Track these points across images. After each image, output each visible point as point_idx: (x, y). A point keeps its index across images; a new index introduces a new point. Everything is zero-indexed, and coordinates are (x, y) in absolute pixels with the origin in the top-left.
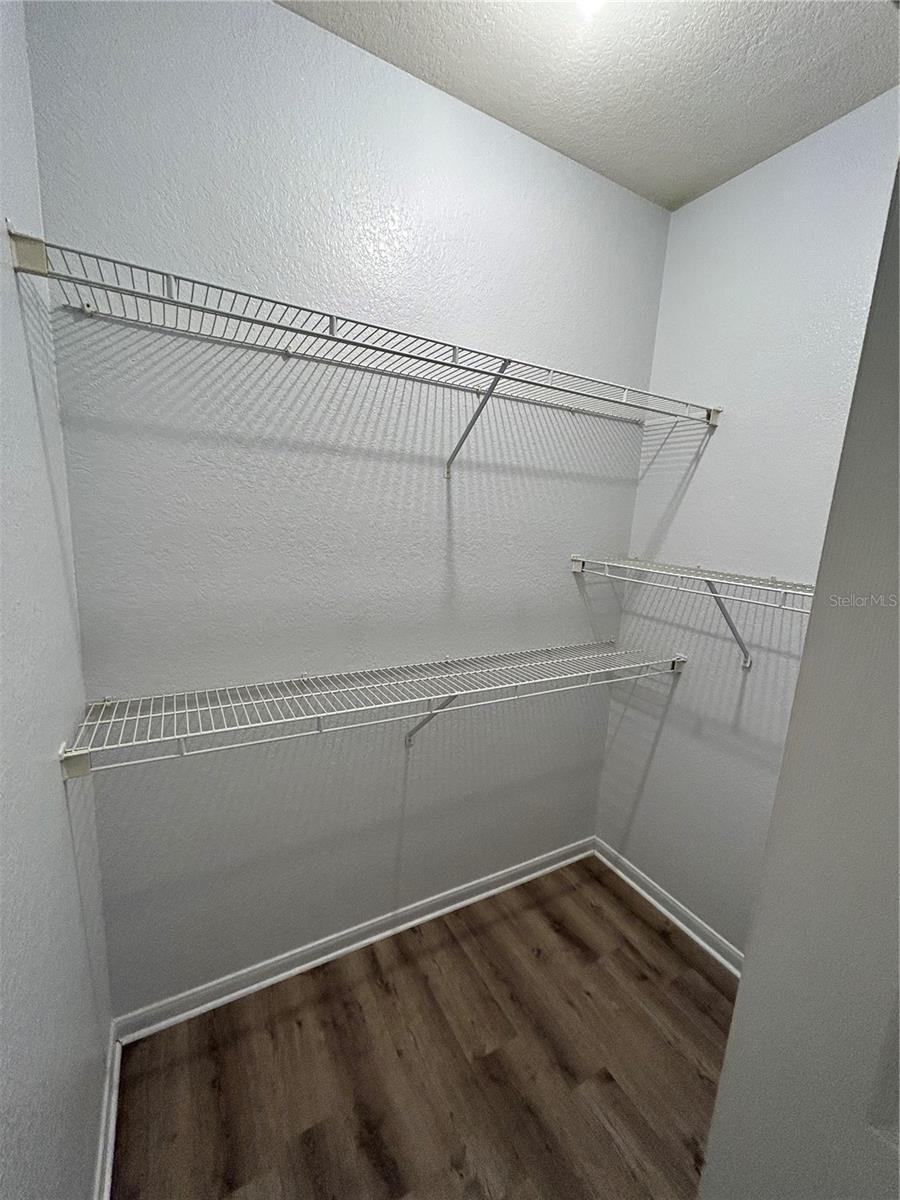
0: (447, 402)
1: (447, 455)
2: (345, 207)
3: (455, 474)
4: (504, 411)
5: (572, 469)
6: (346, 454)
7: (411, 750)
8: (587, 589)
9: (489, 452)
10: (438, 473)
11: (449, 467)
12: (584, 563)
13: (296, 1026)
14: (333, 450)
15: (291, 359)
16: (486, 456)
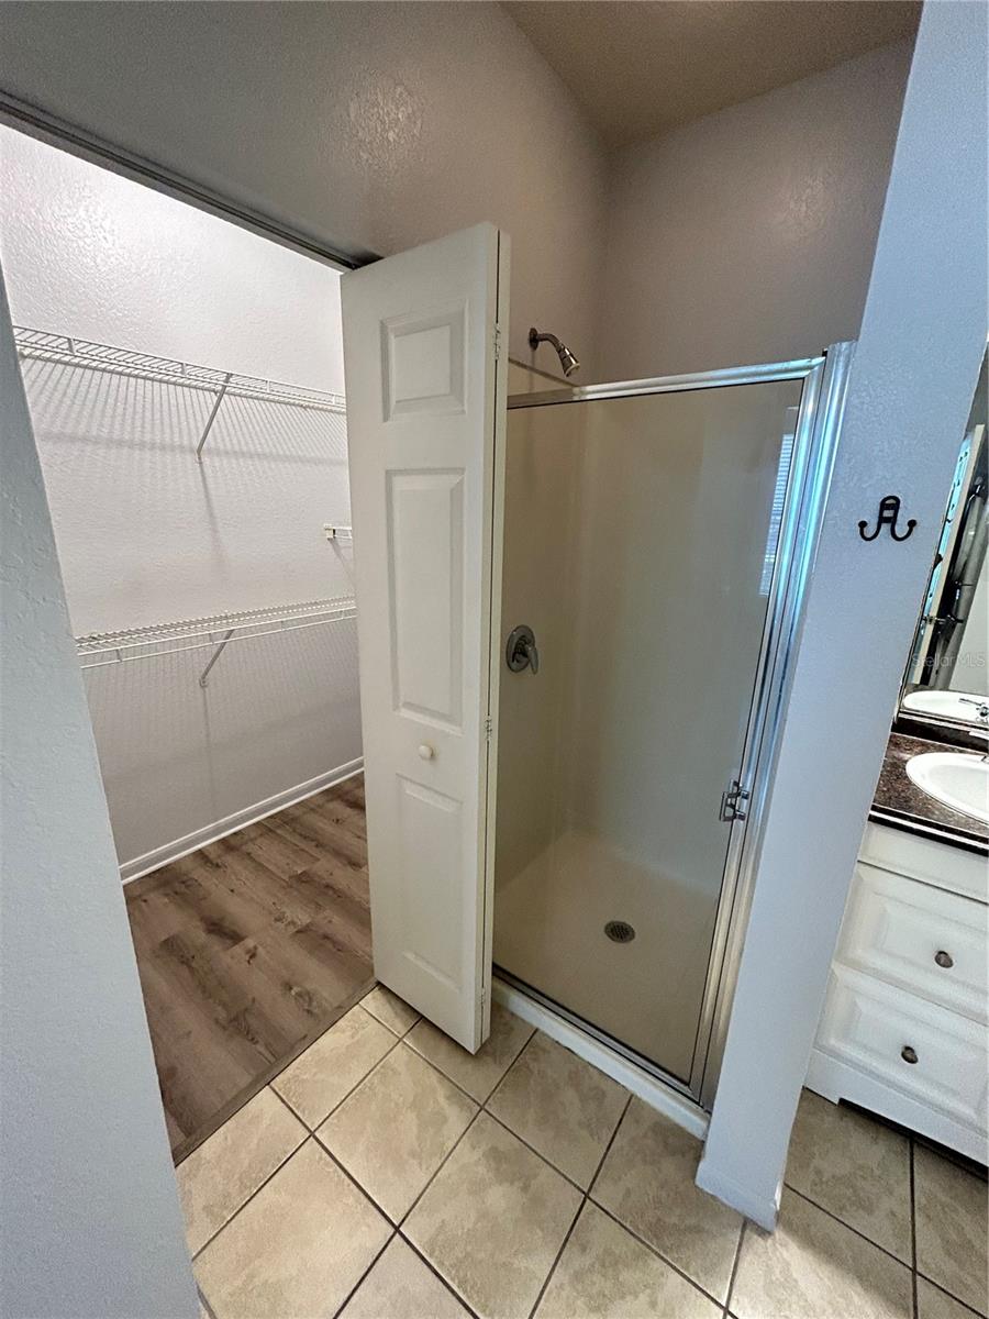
0: (188, 398)
1: (196, 444)
2: (56, 225)
3: (206, 459)
4: (242, 408)
5: (313, 454)
6: (99, 443)
7: (207, 689)
8: (343, 551)
9: (235, 441)
10: (191, 459)
11: (199, 454)
12: (334, 531)
13: (143, 904)
14: (85, 440)
15: (27, 360)
16: (232, 444)
